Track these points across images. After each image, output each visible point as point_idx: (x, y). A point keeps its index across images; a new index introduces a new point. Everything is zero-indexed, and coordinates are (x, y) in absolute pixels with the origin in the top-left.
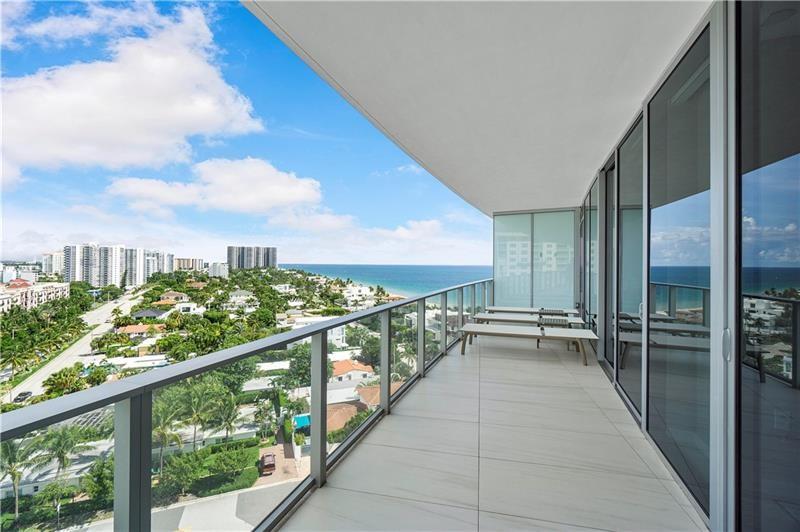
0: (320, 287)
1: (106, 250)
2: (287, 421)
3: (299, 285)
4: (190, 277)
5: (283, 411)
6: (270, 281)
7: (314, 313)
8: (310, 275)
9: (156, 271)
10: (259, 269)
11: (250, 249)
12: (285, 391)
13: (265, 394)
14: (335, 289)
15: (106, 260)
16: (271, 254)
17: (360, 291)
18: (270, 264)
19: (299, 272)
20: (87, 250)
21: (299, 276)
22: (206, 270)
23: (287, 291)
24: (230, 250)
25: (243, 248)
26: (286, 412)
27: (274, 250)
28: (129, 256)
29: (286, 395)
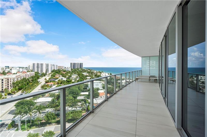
0: (95, 73)
1: (42, 64)
2: (88, 107)
3: (89, 73)
4: (62, 71)
5: (87, 104)
6: (82, 72)
8: (92, 70)
9: (53, 69)
10: (78, 68)
11: (76, 63)
12: (87, 100)
13: (82, 100)
14: (99, 74)
15: (42, 66)
16: (81, 65)
17: (105, 75)
18: (81, 68)
19: (89, 69)
20: (38, 64)
21: (89, 70)
22: (65, 69)
23: (86, 74)
24: (71, 64)
25: (74, 63)
26: (88, 105)
27: (82, 63)
28: (47, 65)
29: (88, 101)
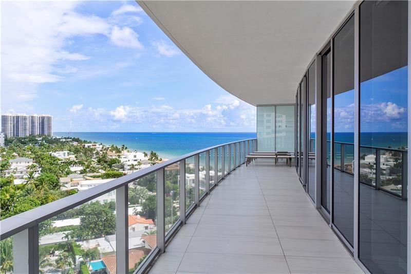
0: (97, 153)
2: (83, 266)
3: (77, 151)
5: (79, 259)
6: (48, 148)
7: (94, 177)
8: (85, 142)
10: (35, 137)
11: (25, 118)
12: (78, 243)
13: (60, 246)
14: (112, 155)
16: (46, 123)
17: (135, 156)
18: (46, 133)
19: (74, 140)
21: (75, 144)
23: (67, 157)
24: (4, 119)
25: (18, 117)
26: (82, 259)
27: (49, 118)
29: (79, 246)
